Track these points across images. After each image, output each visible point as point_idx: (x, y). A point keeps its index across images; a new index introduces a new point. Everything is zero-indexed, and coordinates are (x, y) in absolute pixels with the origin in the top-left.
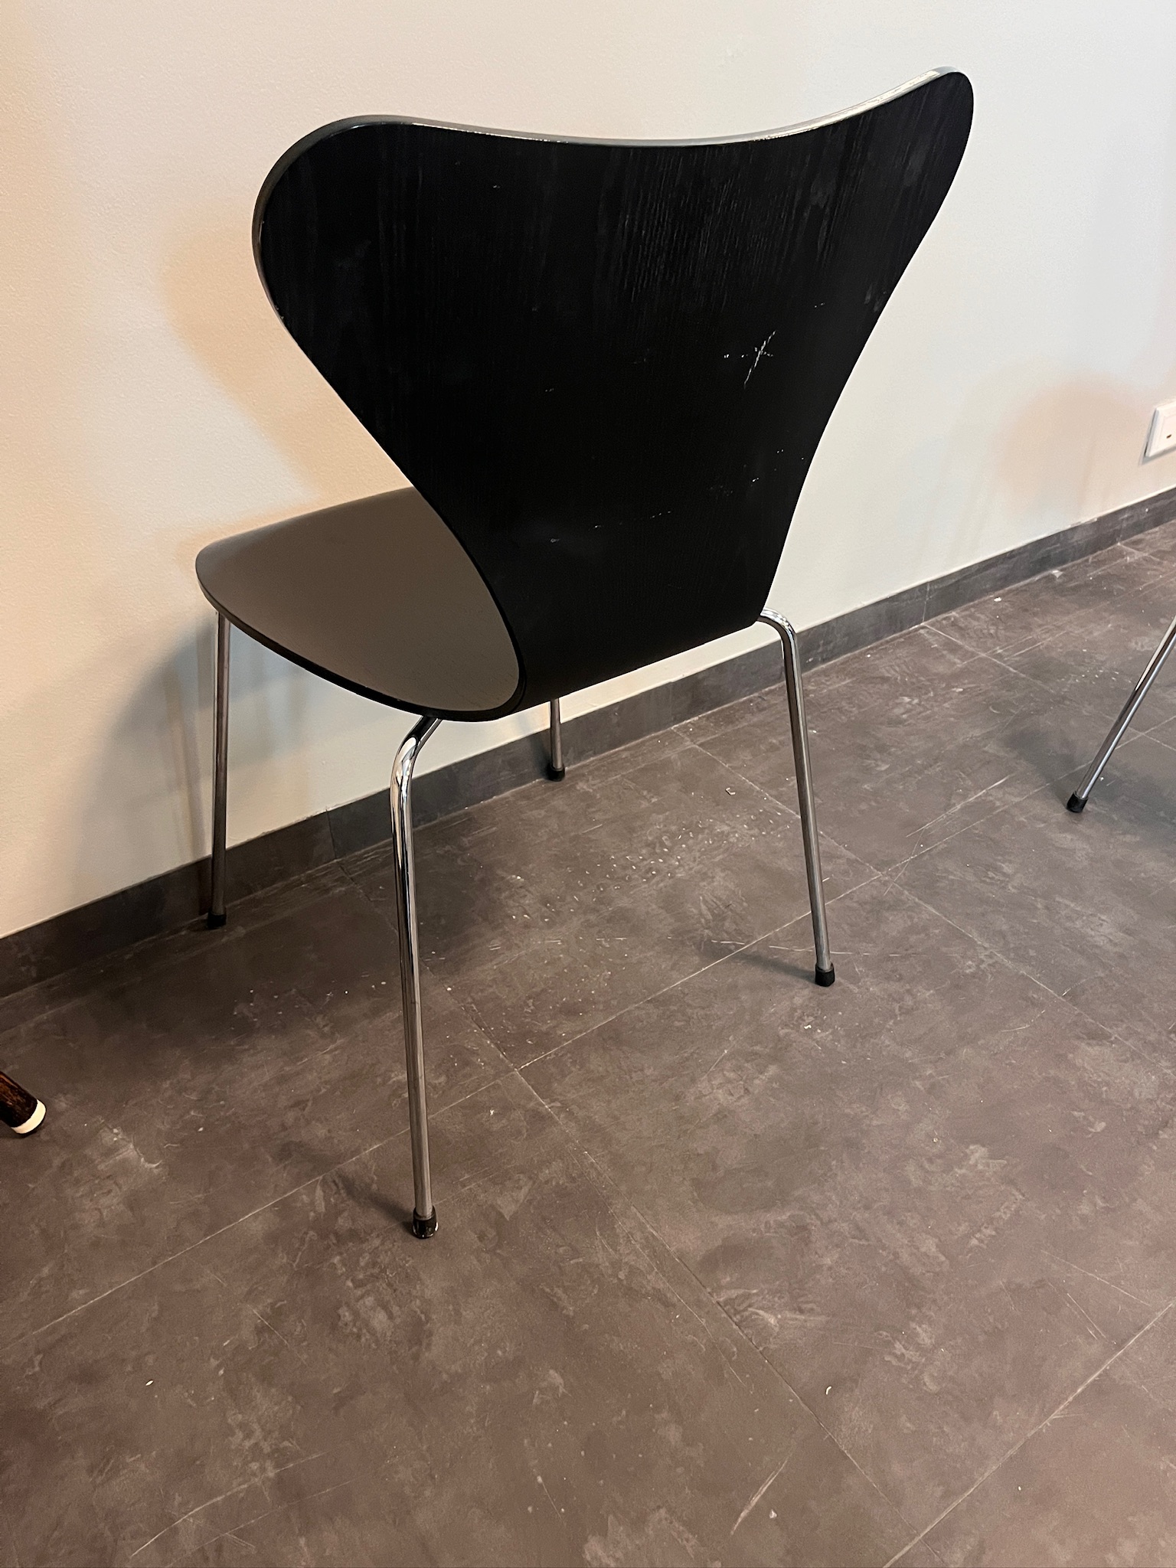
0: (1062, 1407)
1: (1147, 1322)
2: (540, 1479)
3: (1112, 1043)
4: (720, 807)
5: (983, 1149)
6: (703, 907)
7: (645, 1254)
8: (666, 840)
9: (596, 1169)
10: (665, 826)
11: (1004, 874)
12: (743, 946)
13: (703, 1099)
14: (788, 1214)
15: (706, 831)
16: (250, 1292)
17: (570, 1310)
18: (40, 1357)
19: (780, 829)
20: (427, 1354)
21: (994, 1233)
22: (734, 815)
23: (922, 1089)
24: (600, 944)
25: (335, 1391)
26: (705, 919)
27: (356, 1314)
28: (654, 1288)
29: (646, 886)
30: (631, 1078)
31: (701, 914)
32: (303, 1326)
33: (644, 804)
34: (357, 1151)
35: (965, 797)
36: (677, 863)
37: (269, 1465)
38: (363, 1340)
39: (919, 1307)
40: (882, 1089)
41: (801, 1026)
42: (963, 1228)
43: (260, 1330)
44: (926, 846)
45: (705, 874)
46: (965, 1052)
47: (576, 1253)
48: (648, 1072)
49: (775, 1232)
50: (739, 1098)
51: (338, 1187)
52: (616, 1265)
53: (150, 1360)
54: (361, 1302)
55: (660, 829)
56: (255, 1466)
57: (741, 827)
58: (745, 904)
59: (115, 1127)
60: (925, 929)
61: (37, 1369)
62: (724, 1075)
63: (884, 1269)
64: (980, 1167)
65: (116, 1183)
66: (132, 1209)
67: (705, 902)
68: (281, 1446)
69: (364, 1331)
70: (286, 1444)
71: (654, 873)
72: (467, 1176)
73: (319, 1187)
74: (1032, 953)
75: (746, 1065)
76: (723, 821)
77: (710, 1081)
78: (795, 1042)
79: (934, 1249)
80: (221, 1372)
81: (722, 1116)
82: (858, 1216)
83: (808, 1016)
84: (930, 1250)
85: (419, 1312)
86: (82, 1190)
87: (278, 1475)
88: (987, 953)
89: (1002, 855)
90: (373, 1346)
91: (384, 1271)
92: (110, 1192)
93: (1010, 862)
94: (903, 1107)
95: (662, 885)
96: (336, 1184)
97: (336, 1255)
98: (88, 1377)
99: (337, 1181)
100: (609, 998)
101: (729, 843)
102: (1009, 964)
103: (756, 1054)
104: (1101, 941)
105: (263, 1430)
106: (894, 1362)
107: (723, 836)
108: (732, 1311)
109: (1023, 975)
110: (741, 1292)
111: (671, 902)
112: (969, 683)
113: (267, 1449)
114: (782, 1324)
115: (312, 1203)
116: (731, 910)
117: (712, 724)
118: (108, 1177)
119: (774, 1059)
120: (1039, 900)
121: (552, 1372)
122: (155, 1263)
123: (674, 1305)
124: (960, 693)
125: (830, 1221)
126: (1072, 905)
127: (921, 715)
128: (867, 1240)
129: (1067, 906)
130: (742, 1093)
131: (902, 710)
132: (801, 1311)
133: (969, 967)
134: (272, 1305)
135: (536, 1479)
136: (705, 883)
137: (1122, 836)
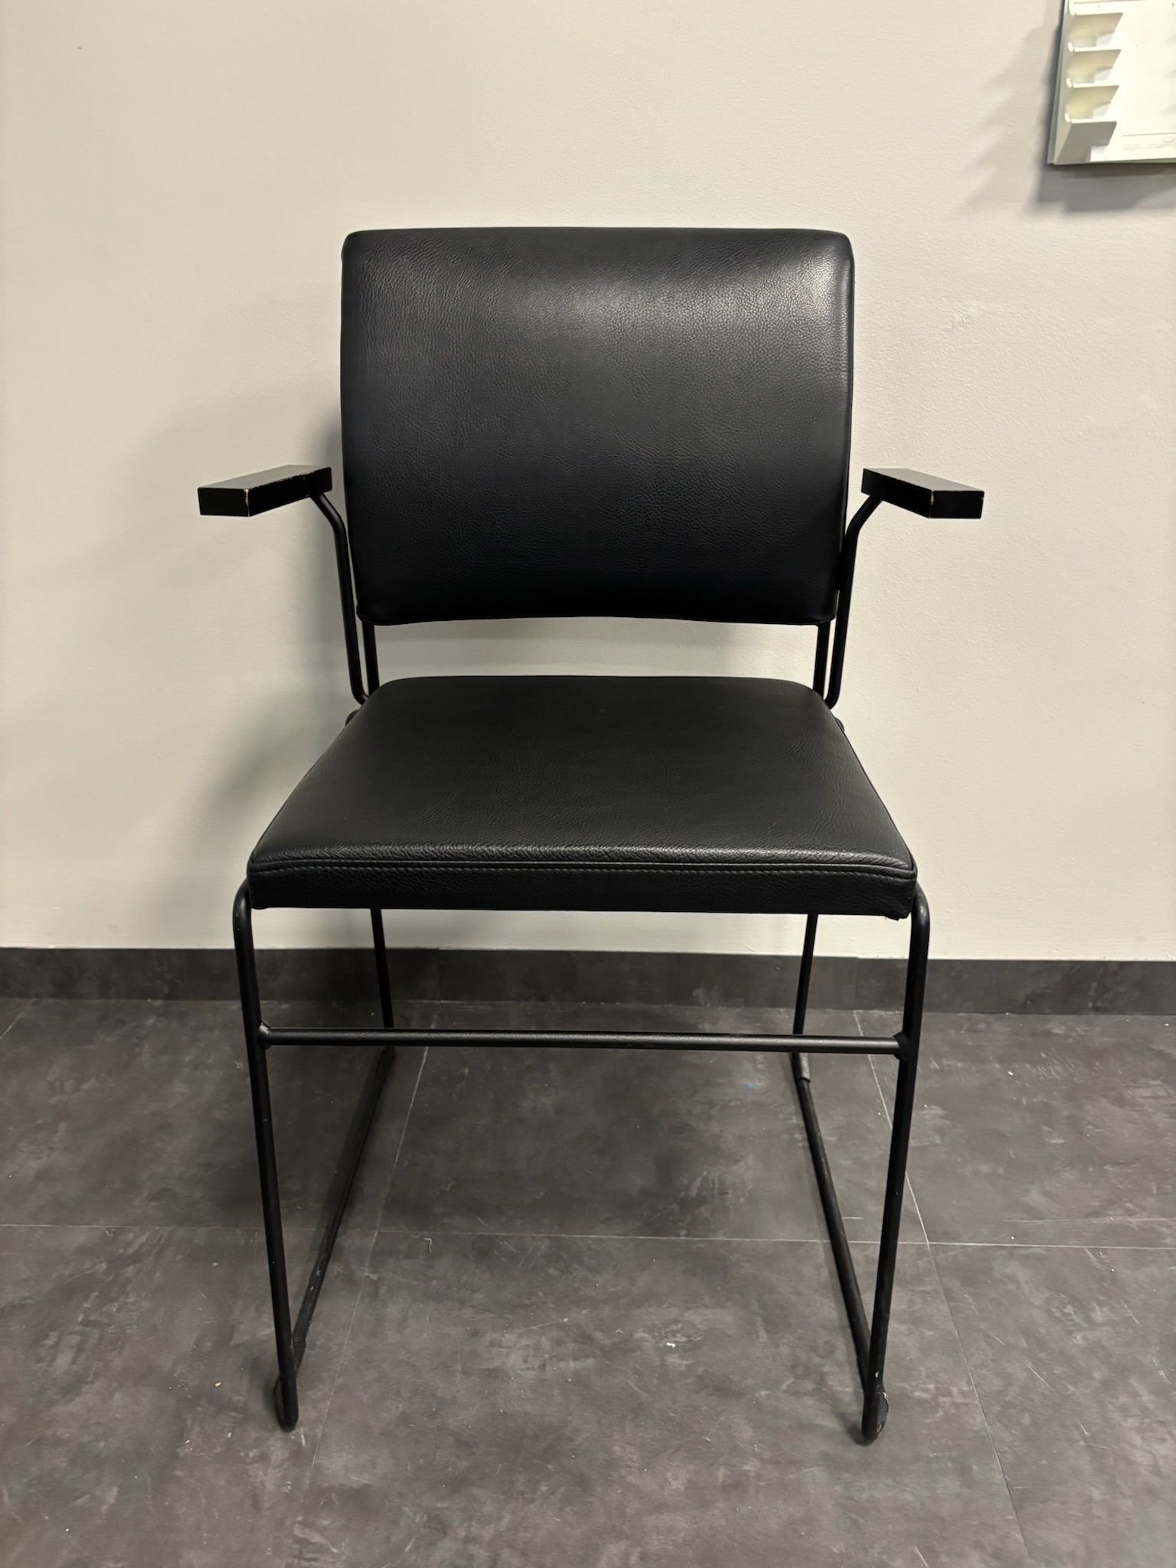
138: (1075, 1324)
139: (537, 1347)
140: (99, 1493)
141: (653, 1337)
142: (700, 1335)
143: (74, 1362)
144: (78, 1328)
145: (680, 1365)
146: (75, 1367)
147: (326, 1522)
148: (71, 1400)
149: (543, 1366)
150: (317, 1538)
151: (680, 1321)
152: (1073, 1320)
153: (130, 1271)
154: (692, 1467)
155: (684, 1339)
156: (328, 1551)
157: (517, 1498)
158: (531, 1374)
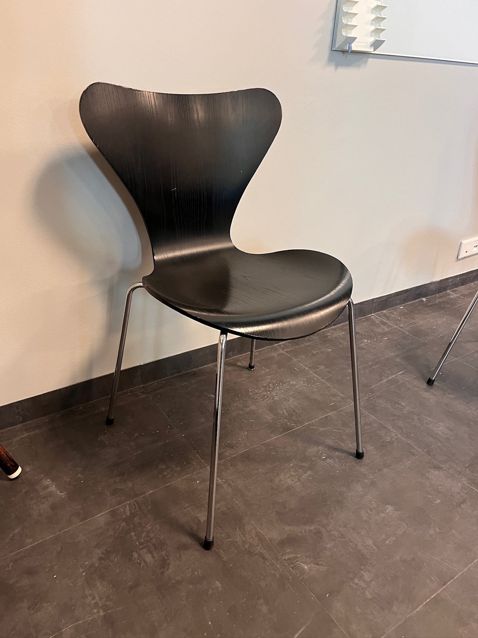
0: (421, 607)
1: (455, 576)
2: (210, 623)
3: (443, 470)
4: (292, 375)
5: (392, 507)
6: (285, 411)
7: (256, 538)
8: (271, 385)
9: (238, 505)
10: (271, 380)
11: (402, 406)
12: (300, 426)
13: (282, 482)
14: (314, 527)
15: (287, 383)
16: (97, 544)
17: (225, 559)
18: (12, 564)
19: (316, 384)
20: (167, 572)
21: (395, 539)
22: (298, 378)
23: (368, 483)
24: (243, 422)
25: (129, 584)
26: (285, 415)
27: (139, 555)
28: (259, 552)
29: (263, 402)
30: (254, 472)
31: (283, 413)
32: (118, 558)
33: (263, 372)
34: (144, 493)
35: (388, 377)
36: (275, 394)
37: (101, 611)
38: (142, 565)
39: (365, 566)
40: (352, 482)
41: (321, 457)
42: (383, 537)
43: (100, 559)
44: (372, 394)
45: (286, 398)
46: (385, 470)
47: (229, 537)
48: (260, 470)
49: (308, 534)
50: (296, 482)
51: (135, 506)
52: (244, 542)
53: (56, 567)
54: (142, 550)
55: (269, 381)
56: (95, 611)
57: (300, 382)
58: (301, 411)
59: (48, 479)
60: (371, 424)
61: (10, 568)
62: (290, 473)
63: (351, 550)
64: (391, 514)
65: (47, 500)
66: (52, 510)
67: (285, 409)
68: (107, 604)
69: (142, 562)
70: (108, 603)
71: (266, 397)
72: (187, 505)
73: (127, 506)
74: (412, 435)
75: (299, 470)
76: (293, 380)
77: (284, 475)
78: (318, 462)
79: (371, 543)
80: (84, 574)
81: (289, 488)
82: (341, 529)
83: (324, 453)
84: (370, 544)
85: (165, 556)
86: (34, 501)
87: (105, 615)
88: (394, 434)
89: (401, 399)
90: (146, 568)
91: (152, 539)
92: (44, 503)
93: (404, 402)
94: (360, 489)
95: (269, 402)
96: (134, 505)
97: (133, 532)
98: (30, 572)
99: (135, 504)
100: (246, 442)
101: (296, 388)
102: (404, 439)
103: (303, 466)
104: (439, 433)
105: (99, 597)
106: (354, 586)
107: (294, 385)
108: (290, 563)
109: (409, 443)
110: (294, 555)
111: (272, 409)
112: (390, 336)
113: (100, 605)
114: (310, 569)
115: (125, 511)
116: (295, 413)
117: (290, 345)
118: (44, 498)
119: (310, 468)
120: (415, 416)
121: (217, 582)
122: (60, 531)
123: (267, 559)
124: (387, 339)
125: (330, 531)
126: (428, 419)
127: (371, 347)
128: (345, 539)
129: (426, 419)
130: (297, 480)
131: (364, 345)
132: (318, 565)
133: (388, 439)
134: (106, 550)
135: (208, 623)
136: (286, 402)
137: (448, 395)
138: (401, 409)
139: (292, 476)
140: (213, 586)
141: (318, 458)
142: (328, 451)
143: (153, 557)
144: (141, 547)
145: (331, 461)
146: (156, 559)
147: (289, 550)
148: (168, 568)
149: (299, 480)
150: (291, 556)
151: (320, 450)
152: (400, 408)
153: (137, 520)
154: (359, 484)
155: (325, 455)
156: (297, 557)
157: (329, 515)
158: (298, 483)
